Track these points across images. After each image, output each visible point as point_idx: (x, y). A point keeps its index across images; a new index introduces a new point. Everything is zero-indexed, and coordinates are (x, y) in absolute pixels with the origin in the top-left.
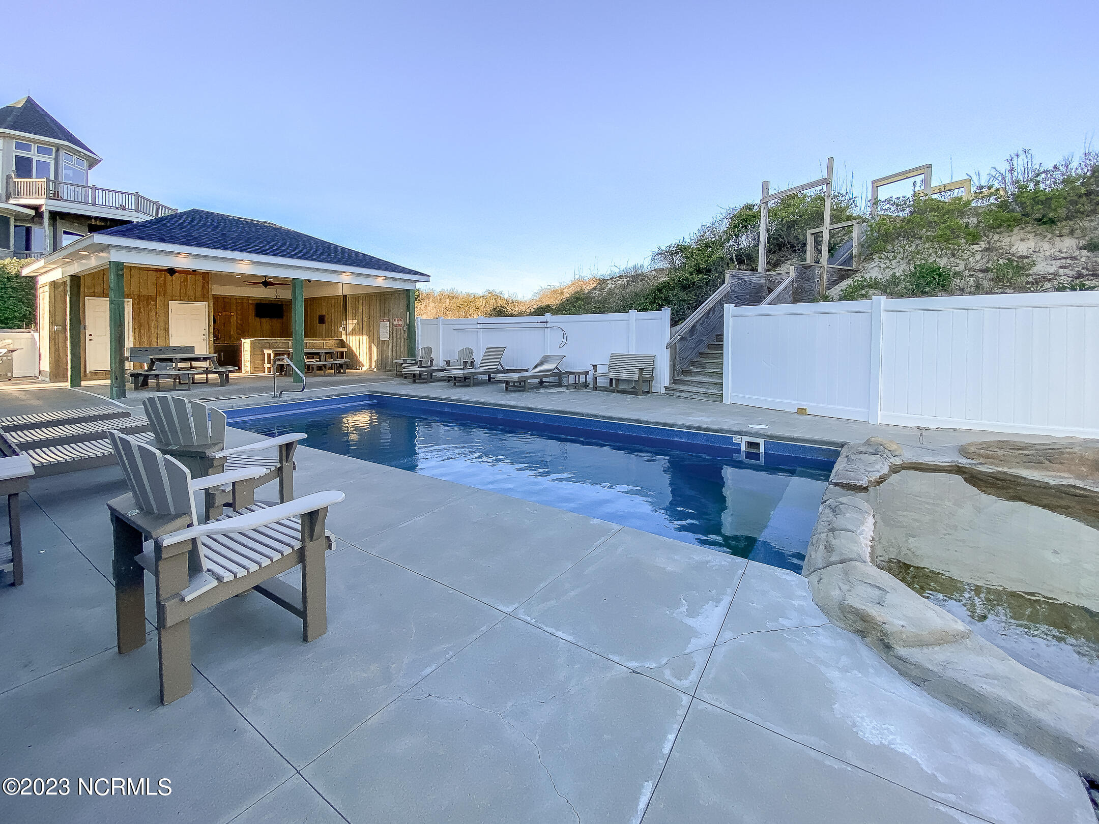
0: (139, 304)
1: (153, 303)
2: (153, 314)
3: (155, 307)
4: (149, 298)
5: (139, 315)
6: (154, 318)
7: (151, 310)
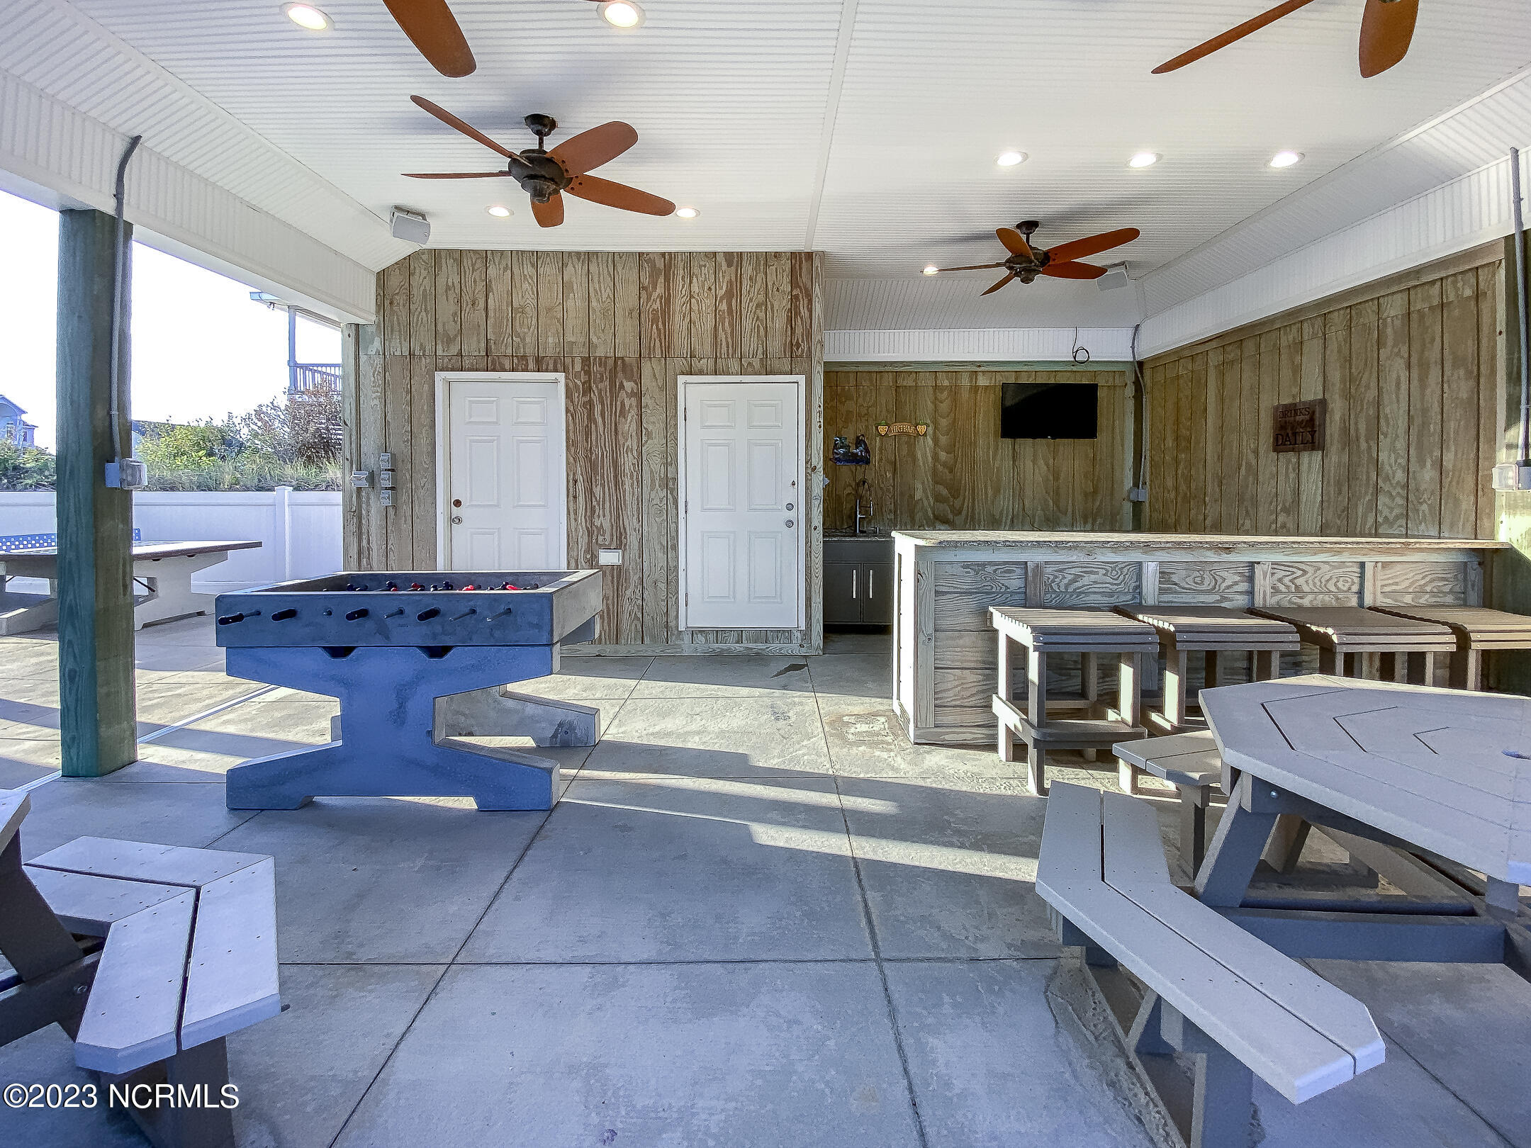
0: (588, 390)
1: (629, 385)
2: (629, 425)
3: (634, 401)
4: (620, 369)
5: (588, 434)
6: (632, 443)
7: (623, 413)
